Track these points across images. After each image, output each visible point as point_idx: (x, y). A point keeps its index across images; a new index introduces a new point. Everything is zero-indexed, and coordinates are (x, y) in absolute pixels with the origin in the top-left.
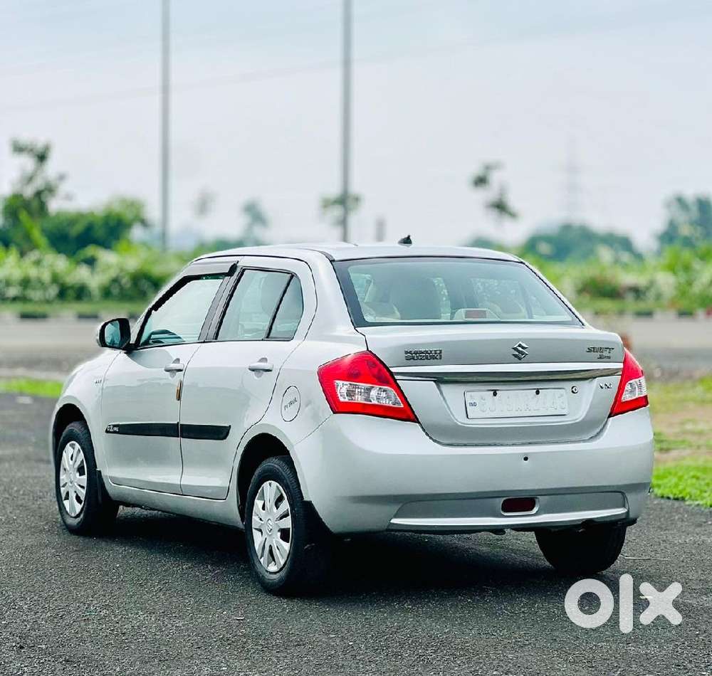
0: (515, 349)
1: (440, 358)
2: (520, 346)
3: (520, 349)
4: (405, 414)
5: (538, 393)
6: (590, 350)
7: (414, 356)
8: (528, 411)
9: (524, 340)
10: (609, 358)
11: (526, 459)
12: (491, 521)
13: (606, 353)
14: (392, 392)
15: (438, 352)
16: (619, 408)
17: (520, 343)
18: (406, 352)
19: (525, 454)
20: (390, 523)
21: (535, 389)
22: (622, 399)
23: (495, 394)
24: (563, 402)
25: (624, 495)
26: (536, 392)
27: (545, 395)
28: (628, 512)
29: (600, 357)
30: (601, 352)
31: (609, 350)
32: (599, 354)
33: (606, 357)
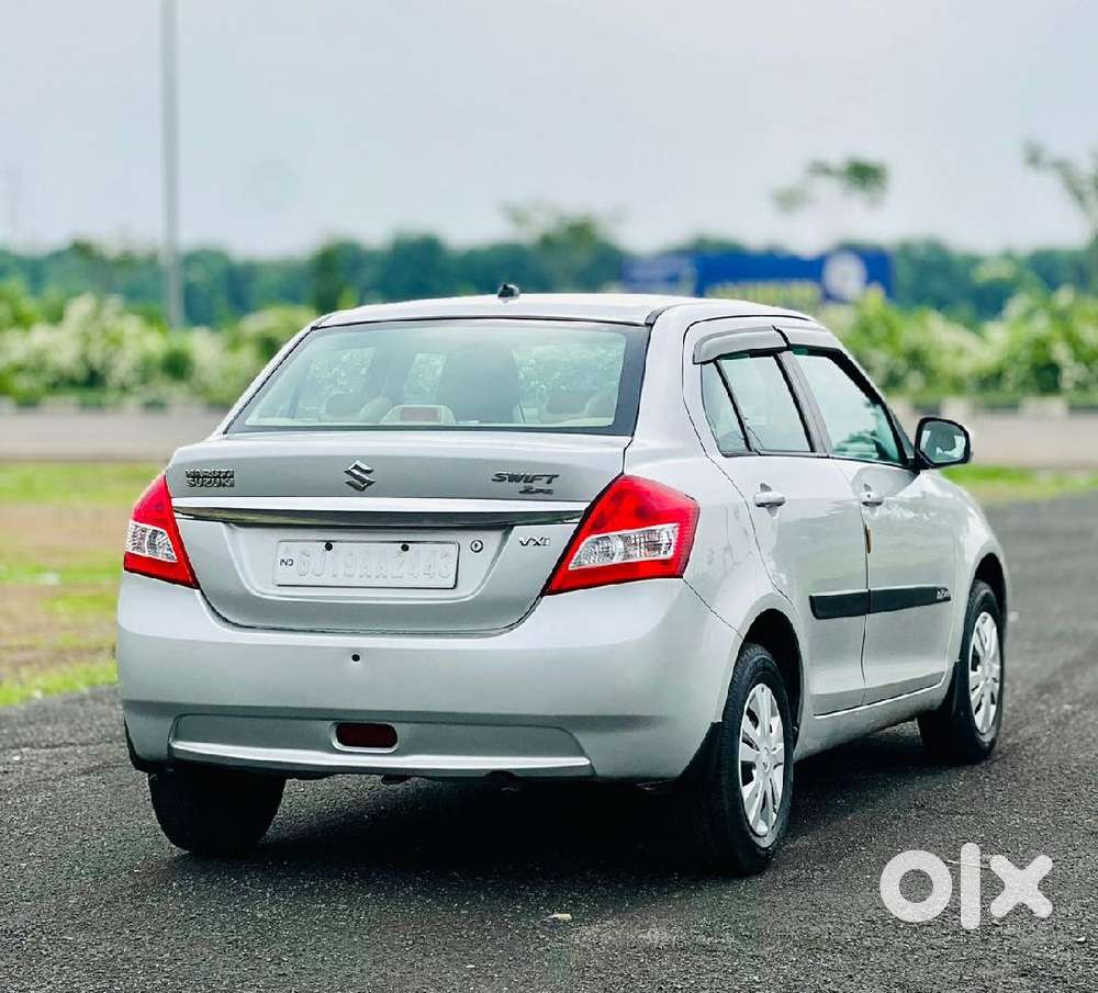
0: (348, 472)
1: (233, 486)
2: (356, 467)
3: (356, 472)
4: (180, 573)
5: (405, 548)
6: (500, 478)
7: (200, 480)
8: (381, 579)
9: (362, 458)
10: (549, 492)
11: (356, 658)
12: (318, 758)
13: (536, 485)
14: (163, 538)
15: (229, 475)
17: (358, 463)
18: (188, 475)
19: (354, 649)
20: (170, 747)
21: (399, 542)
22: (571, 565)
23: (329, 547)
24: (446, 566)
25: (571, 734)
26: (402, 547)
27: (418, 552)
28: (591, 764)
29: (527, 491)
30: (526, 482)
31: (545, 479)
32: (521, 485)
33: (541, 491)
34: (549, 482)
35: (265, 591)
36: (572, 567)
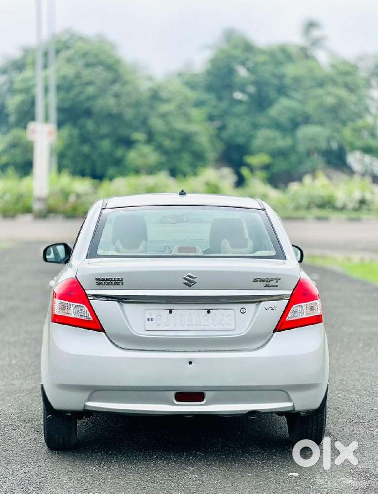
0: (185, 278)
1: (122, 285)
2: (189, 276)
4: (94, 325)
5: (209, 312)
6: (255, 280)
8: (198, 326)
9: (192, 272)
10: (277, 286)
11: (190, 363)
13: (271, 283)
14: (85, 309)
15: (121, 280)
16: (283, 325)
17: (190, 274)
18: (96, 279)
19: (190, 359)
20: (85, 405)
21: (205, 309)
22: (287, 318)
23: (171, 312)
24: (230, 320)
25: (287, 393)
26: (207, 312)
27: (216, 314)
28: (293, 406)
29: (267, 286)
30: (268, 282)
31: (275, 281)
32: (265, 283)
33: (273, 286)
34: (277, 282)
35: (140, 333)
36: (287, 319)
